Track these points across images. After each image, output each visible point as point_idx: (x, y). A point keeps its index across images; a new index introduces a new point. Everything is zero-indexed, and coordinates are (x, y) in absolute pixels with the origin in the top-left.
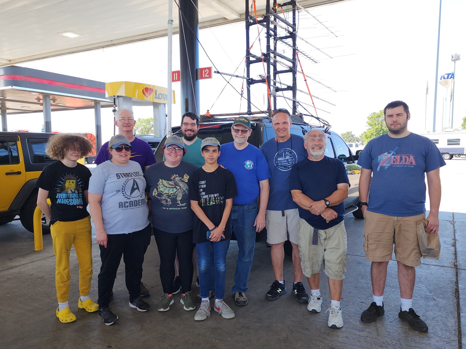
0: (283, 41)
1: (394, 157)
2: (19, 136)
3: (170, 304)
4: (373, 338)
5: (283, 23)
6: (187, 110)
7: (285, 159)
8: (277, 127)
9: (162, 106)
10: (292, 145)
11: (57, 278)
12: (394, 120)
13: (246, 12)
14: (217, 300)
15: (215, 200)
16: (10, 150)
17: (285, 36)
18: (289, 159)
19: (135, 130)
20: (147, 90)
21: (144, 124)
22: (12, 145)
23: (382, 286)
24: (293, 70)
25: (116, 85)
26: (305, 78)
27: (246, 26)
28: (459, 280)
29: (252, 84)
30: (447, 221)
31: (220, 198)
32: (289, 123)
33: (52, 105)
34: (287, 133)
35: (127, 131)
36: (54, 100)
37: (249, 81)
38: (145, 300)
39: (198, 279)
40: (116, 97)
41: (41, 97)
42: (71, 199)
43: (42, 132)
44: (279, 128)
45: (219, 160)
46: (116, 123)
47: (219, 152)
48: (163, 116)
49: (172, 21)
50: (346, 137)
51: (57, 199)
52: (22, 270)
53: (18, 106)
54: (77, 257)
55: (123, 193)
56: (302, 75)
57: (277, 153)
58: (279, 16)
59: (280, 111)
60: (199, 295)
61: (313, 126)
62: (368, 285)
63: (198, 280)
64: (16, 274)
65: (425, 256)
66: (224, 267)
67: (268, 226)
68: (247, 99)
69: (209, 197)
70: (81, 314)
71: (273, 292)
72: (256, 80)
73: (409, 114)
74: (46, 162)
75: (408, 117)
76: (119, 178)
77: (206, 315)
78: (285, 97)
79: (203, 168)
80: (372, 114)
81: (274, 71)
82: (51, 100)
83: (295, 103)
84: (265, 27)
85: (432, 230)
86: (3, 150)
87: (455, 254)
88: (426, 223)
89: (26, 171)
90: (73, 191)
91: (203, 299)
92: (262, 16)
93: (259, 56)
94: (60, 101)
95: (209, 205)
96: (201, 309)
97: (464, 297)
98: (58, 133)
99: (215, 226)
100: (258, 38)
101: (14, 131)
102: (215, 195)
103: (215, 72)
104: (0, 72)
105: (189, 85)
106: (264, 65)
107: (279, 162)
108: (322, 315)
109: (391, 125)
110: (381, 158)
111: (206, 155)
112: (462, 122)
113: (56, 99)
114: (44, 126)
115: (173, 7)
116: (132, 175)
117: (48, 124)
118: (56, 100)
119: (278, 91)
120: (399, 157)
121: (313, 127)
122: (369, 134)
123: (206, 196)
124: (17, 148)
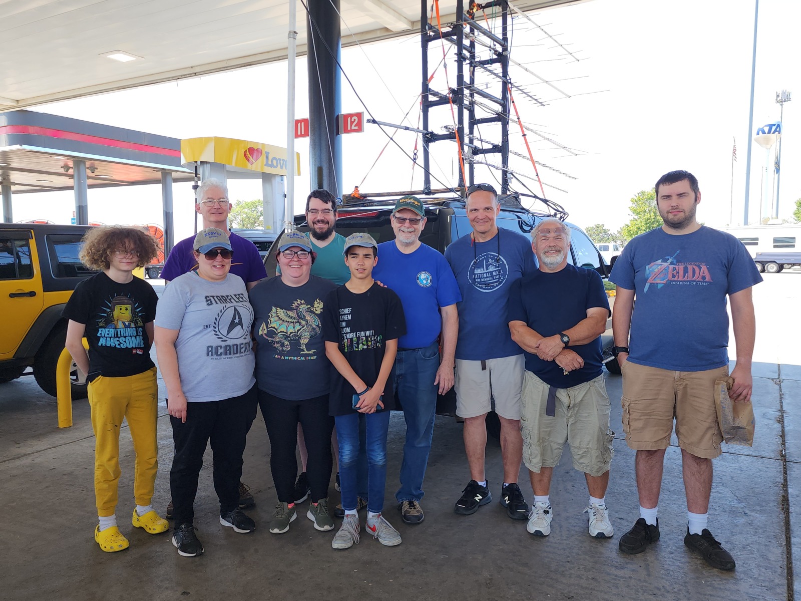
0: (485, 68)
1: (674, 267)
2: (32, 231)
3: (291, 520)
4: (640, 580)
5: (485, 37)
6: (320, 185)
7: (488, 271)
8: (472, 216)
9: (278, 179)
10: (500, 247)
11: (98, 474)
12: (674, 204)
13: (421, 17)
14: (371, 515)
15: (367, 341)
16: (17, 254)
17: (489, 59)
18: (494, 271)
19: (231, 221)
20: (252, 152)
21: (246, 210)
22: (21, 246)
23: (655, 490)
24: (502, 118)
25: (200, 143)
26: (523, 131)
27: (422, 41)
28: (788, 480)
29: (432, 142)
30: (769, 378)
31: (375, 338)
32: (495, 210)
33: (89, 178)
34: (492, 225)
35: (216, 222)
36: (93, 169)
37: (427, 136)
38: (248, 513)
39: (338, 476)
40: (199, 163)
41: (71, 164)
42: (123, 338)
43: (72, 223)
44: (478, 218)
45: (375, 273)
46: (198, 207)
47: (376, 259)
48: (279, 197)
49: (295, 33)
50: (594, 233)
51: (100, 337)
52: (37, 460)
53: (32, 179)
54: (132, 439)
55: (214, 331)
56: (519, 126)
57: (473, 262)
58: (478, 24)
59: (481, 187)
60: (340, 506)
61: (538, 214)
62: (632, 488)
63: (338, 480)
64: (27, 467)
65: (728, 440)
66: (382, 458)
67: (457, 386)
68: (423, 167)
69: (356, 336)
70: (138, 536)
71: (467, 501)
72: (439, 135)
73: (698, 193)
74: (78, 275)
75: (697, 199)
76: (210, 305)
77: (352, 539)
78: (488, 165)
79: (348, 285)
80: (639, 194)
81: (469, 120)
82: (87, 168)
83: (506, 175)
84: (455, 44)
85: (740, 394)
86: (6, 254)
87: (783, 435)
88: (731, 381)
89: (44, 292)
90: (127, 323)
91: (347, 512)
92: (449, 25)
93: (445, 94)
94: (103, 171)
95: (357, 349)
96: (343, 530)
97: (798, 509)
98: (99, 225)
99: (366, 387)
100: (443, 62)
101: (23, 222)
102: (368, 333)
103: (368, 121)
104: (2, 121)
105: (324, 143)
106: (452, 109)
107: (476, 277)
108: (551, 539)
109: (668, 212)
110: (651, 269)
111: (352, 263)
112: (794, 207)
113: (96, 167)
114: (75, 213)
115: (297, 9)
116: (232, 300)
117: (82, 211)
118: (97, 169)
119: (477, 154)
120: (681, 267)
121: (537, 216)
122: (634, 228)
123: (353, 335)
124: (30, 252)
